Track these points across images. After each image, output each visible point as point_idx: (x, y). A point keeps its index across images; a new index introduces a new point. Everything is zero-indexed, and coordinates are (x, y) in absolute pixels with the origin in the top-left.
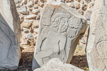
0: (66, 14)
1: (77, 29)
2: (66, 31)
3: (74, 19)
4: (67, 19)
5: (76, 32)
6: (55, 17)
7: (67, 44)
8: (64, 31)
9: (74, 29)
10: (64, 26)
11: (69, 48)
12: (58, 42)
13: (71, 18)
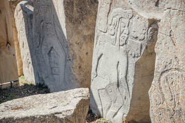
0: (126, 11)
1: (142, 42)
2: (126, 43)
3: (139, 20)
4: (128, 20)
5: (141, 48)
6: (112, 17)
7: (129, 68)
8: (123, 44)
9: (137, 41)
10: (123, 35)
11: (133, 79)
12: (117, 63)
13: (134, 19)
